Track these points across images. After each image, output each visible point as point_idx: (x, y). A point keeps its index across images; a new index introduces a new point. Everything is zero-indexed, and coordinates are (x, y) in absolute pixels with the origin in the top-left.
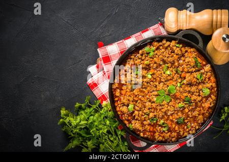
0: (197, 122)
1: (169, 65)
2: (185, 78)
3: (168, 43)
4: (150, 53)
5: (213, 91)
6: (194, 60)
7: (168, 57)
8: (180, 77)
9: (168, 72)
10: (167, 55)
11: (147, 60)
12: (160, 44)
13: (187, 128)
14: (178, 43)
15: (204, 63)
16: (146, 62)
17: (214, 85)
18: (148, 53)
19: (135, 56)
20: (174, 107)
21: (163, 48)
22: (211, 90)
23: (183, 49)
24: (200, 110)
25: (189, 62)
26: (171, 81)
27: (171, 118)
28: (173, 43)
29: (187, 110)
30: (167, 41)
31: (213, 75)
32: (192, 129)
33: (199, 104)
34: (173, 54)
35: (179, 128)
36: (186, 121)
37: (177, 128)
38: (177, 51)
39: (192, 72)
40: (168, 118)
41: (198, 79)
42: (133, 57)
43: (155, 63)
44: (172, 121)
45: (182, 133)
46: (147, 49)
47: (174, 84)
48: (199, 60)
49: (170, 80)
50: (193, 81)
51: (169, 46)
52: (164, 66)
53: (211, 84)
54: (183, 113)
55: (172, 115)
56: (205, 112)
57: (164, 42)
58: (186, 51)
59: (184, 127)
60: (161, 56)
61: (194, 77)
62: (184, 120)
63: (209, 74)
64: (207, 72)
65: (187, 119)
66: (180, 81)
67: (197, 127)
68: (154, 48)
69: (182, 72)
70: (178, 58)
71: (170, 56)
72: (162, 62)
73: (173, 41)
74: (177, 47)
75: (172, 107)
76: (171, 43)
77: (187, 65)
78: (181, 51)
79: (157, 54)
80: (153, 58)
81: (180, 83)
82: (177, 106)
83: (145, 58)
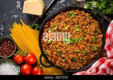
0: (83, 64)
1: (80, 26)
2: (86, 36)
3: (84, 13)
4: (72, 15)
5: (99, 50)
6: (95, 28)
7: (81, 21)
8: (84, 35)
9: (78, 30)
11: (69, 19)
12: (80, 12)
13: (76, 65)
15: (100, 32)
17: (101, 47)
18: (71, 15)
19: (63, 14)
20: (73, 50)
21: (81, 15)
22: (98, 49)
23: (91, 20)
24: (87, 58)
25: (91, 28)
26: (77, 35)
28: (87, 14)
29: (80, 55)
31: (103, 41)
32: (78, 66)
33: (88, 54)
34: (85, 20)
35: (71, 63)
36: (77, 61)
37: (70, 62)
38: (88, 20)
39: (91, 35)
40: (68, 55)
41: (93, 40)
43: (73, 22)
44: (69, 58)
45: (72, 66)
46: (71, 12)
47: (78, 37)
48: (98, 29)
50: (89, 40)
51: (84, 15)
52: (77, 25)
53: (99, 46)
54: (77, 55)
55: (70, 54)
56: (90, 60)
57: (83, 12)
58: (93, 22)
59: (74, 64)
60: (77, 19)
61: (91, 38)
62: (76, 59)
63: (100, 39)
64: (100, 38)
65: (78, 60)
67: (81, 67)
68: (75, 13)
69: (85, 33)
70: (87, 24)
71: (83, 21)
72: (77, 23)
73: (88, 13)
74: (89, 17)
75: (72, 50)
76: (86, 14)
77: (90, 30)
78: (90, 20)
79: (75, 17)
80: (73, 19)
81: (82, 38)
82: (75, 50)
83: (68, 17)
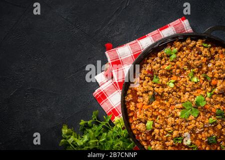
1: (195, 70)
2: (216, 86)
3: (193, 43)
4: (171, 55)
7: (194, 60)
8: (210, 85)
9: (195, 79)
10: (193, 58)
11: (168, 65)
12: (184, 43)
14: (205, 43)
16: (166, 67)
18: (169, 56)
19: (153, 60)
20: (203, 122)
21: (187, 49)
23: (212, 49)
25: (220, 66)
26: (199, 90)
27: (200, 136)
28: (199, 42)
29: (219, 127)
30: (192, 40)
34: (199, 56)
36: (219, 140)
38: (205, 51)
40: (197, 136)
42: (149, 61)
43: (178, 68)
44: (201, 140)
46: (166, 51)
47: (202, 93)
49: (197, 88)
51: (195, 46)
52: (189, 71)
54: (215, 131)
55: (200, 133)
57: (188, 41)
58: (216, 53)
60: (185, 59)
62: (216, 139)
65: (220, 138)
66: (209, 89)
68: (175, 50)
69: (212, 78)
70: (207, 60)
71: (197, 59)
72: (186, 67)
73: (199, 40)
74: (205, 47)
75: (201, 123)
76: (197, 43)
77: (218, 70)
78: (210, 52)
79: (179, 57)
80: (175, 62)
81: (210, 92)
82: (207, 121)
83: (166, 62)
